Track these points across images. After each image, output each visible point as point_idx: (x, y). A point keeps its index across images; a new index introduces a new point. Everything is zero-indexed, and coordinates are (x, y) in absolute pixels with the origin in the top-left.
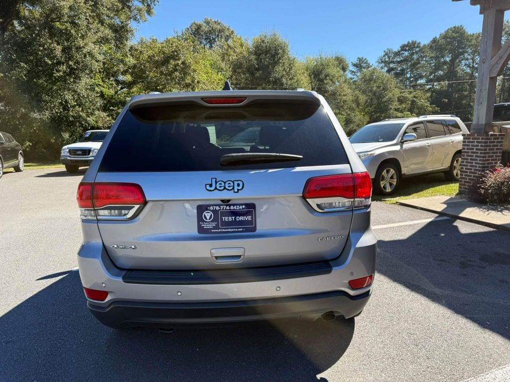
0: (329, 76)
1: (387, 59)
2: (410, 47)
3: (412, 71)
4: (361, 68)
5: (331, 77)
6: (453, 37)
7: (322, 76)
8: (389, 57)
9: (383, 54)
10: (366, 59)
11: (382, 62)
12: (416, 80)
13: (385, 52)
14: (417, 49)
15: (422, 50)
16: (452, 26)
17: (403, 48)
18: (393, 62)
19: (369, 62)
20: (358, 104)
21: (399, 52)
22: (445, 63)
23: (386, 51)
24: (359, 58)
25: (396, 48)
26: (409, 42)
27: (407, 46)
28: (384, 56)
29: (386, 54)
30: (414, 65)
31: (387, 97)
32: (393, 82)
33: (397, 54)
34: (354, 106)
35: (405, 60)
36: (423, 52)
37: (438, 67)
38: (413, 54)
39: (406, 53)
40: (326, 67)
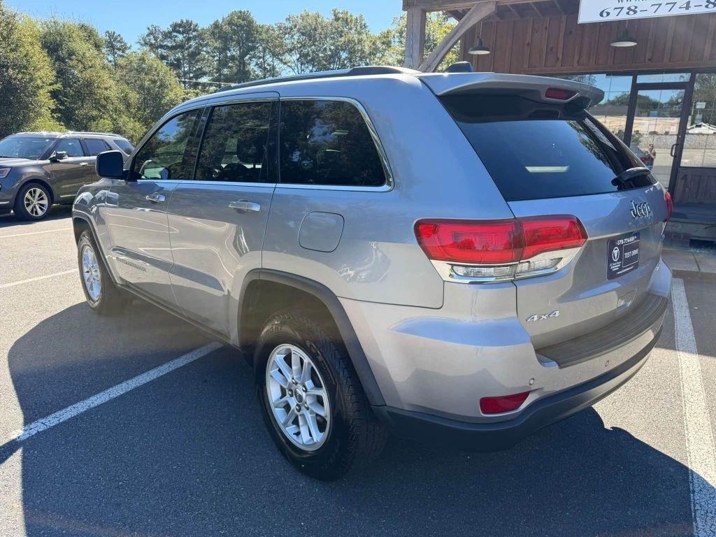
0: (74, 54)
1: (153, 42)
2: (183, 27)
3: (190, 63)
4: (114, 49)
6: (240, 25)
7: (63, 53)
8: (156, 39)
9: (147, 32)
10: (119, 35)
11: (146, 44)
12: (197, 77)
13: (149, 29)
14: (195, 33)
15: (200, 36)
16: (237, 10)
17: (176, 28)
18: (161, 47)
19: (126, 40)
20: (128, 106)
21: (170, 33)
22: (233, 58)
23: (151, 28)
24: (108, 32)
25: (166, 27)
26: (182, 21)
27: (180, 26)
28: (148, 35)
29: (151, 33)
30: (194, 56)
31: (168, 98)
32: (171, 78)
33: (167, 35)
34: (122, 107)
35: (180, 47)
36: (203, 39)
37: (223, 63)
38: (189, 39)
39: (180, 37)
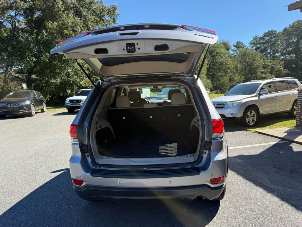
0: (218, 53)
1: (255, 42)
2: (270, 34)
3: (271, 49)
4: (239, 48)
5: (220, 54)
6: (298, 27)
7: (215, 54)
8: (256, 41)
9: (252, 39)
10: (242, 42)
11: (252, 44)
12: (275, 54)
13: (254, 37)
14: (275, 35)
15: (278, 36)
16: (297, 20)
17: (266, 35)
18: (259, 44)
19: (244, 44)
20: (237, 70)
21: (263, 37)
22: (293, 43)
23: (255, 37)
24: (237, 42)
25: (261, 35)
26: (269, 31)
27: (268, 33)
28: (254, 40)
29: (255, 39)
30: (273, 45)
31: (255, 65)
32: (259, 56)
33: (262, 38)
34: (235, 71)
35: (267, 42)
36: (278, 37)
37: (288, 46)
38: (272, 38)
39: (268, 38)
40: (217, 48)
